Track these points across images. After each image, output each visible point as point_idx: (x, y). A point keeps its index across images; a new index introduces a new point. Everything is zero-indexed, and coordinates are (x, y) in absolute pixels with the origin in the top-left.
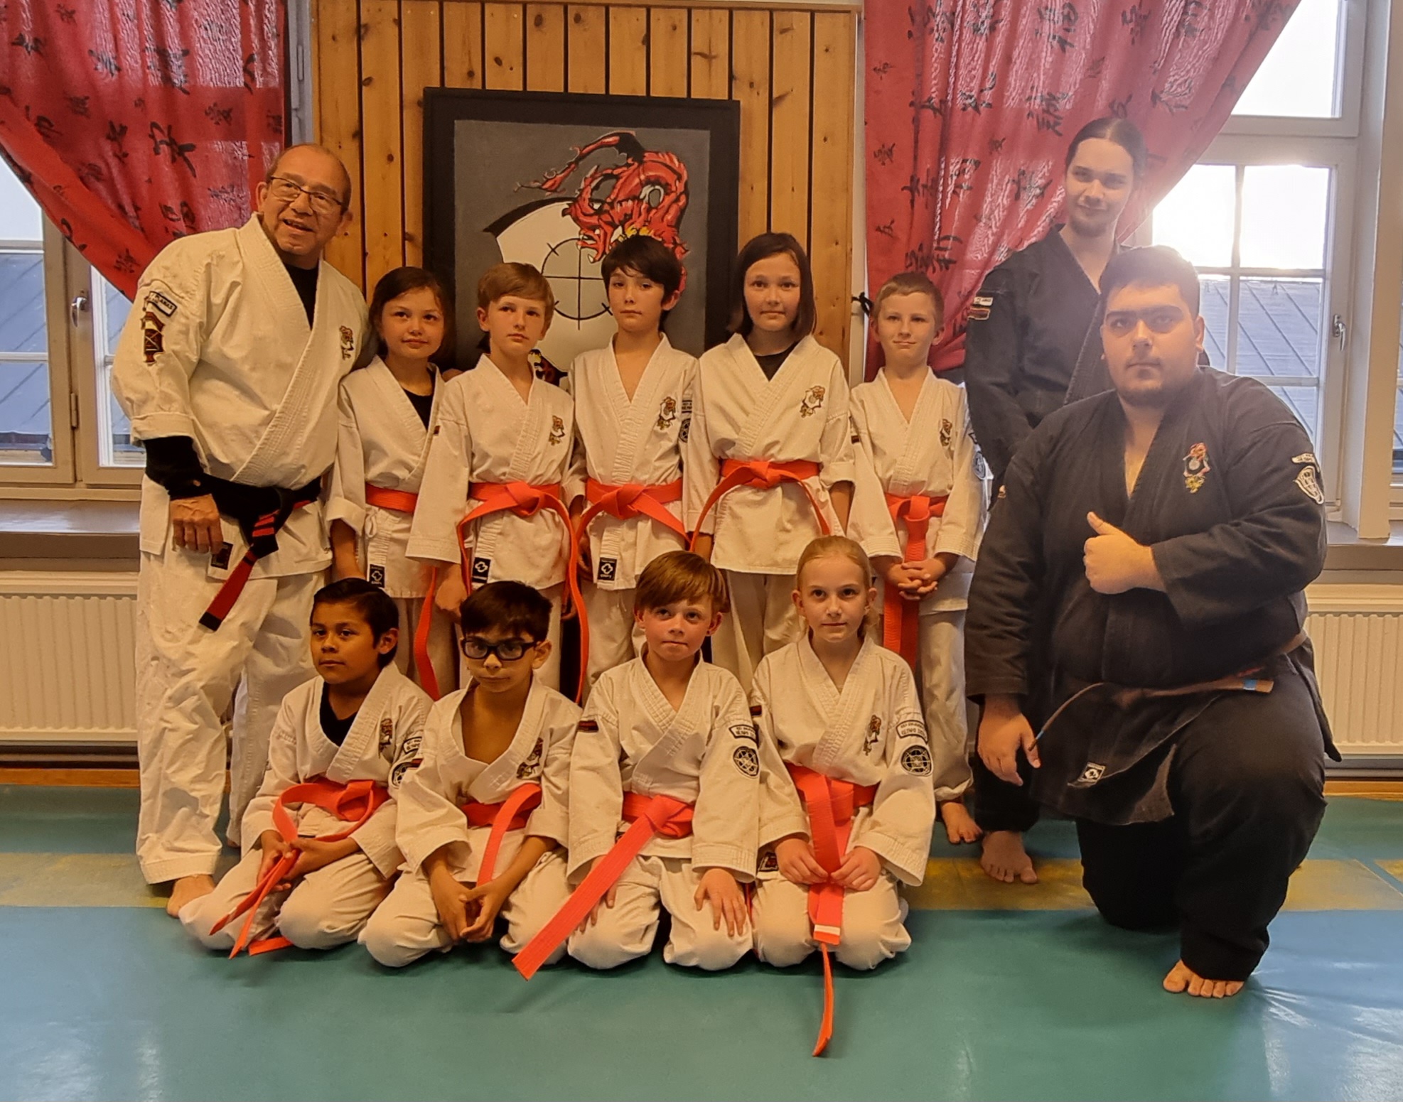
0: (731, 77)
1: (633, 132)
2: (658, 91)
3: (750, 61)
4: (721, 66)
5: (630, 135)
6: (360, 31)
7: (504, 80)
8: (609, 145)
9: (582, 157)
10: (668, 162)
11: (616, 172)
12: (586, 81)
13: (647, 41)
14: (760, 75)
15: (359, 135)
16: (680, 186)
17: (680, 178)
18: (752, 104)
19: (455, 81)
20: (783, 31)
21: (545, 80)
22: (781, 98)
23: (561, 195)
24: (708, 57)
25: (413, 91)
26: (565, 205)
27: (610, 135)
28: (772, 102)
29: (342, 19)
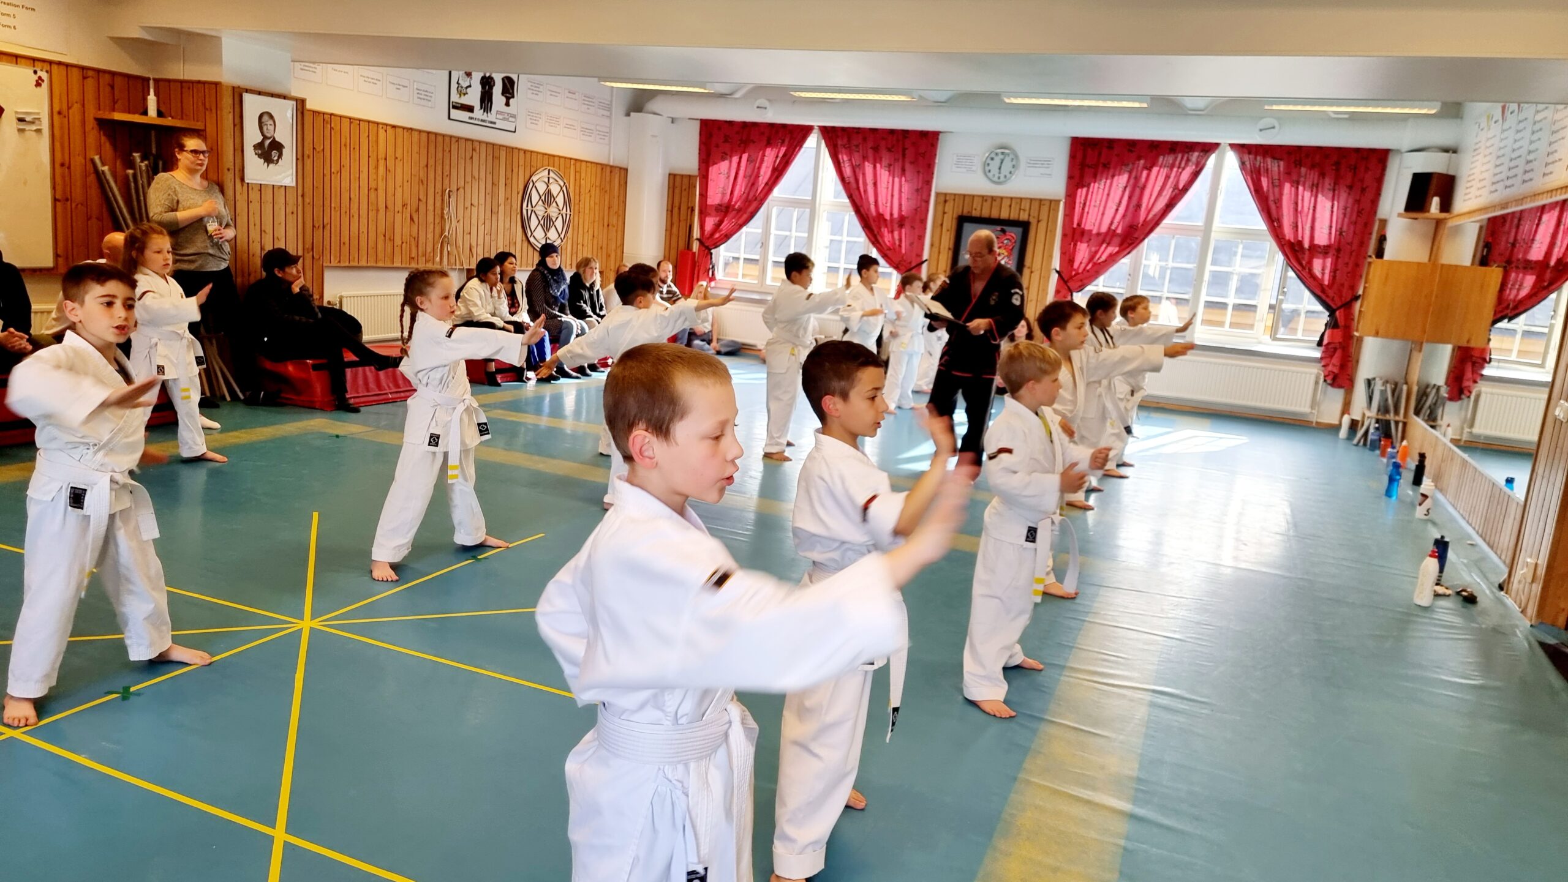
0: (1029, 215)
1: (1005, 227)
2: (1011, 218)
3: (1034, 213)
4: (1027, 213)
5: (1003, 228)
6: (945, 201)
7: (975, 214)
10: (1011, 235)
12: (995, 214)
13: (1010, 206)
14: (1036, 214)
15: (942, 225)
17: (1014, 239)
18: (1033, 221)
19: (965, 213)
20: (1042, 204)
21: (985, 214)
24: (1024, 210)
25: (955, 216)
28: (1039, 221)
29: (942, 199)
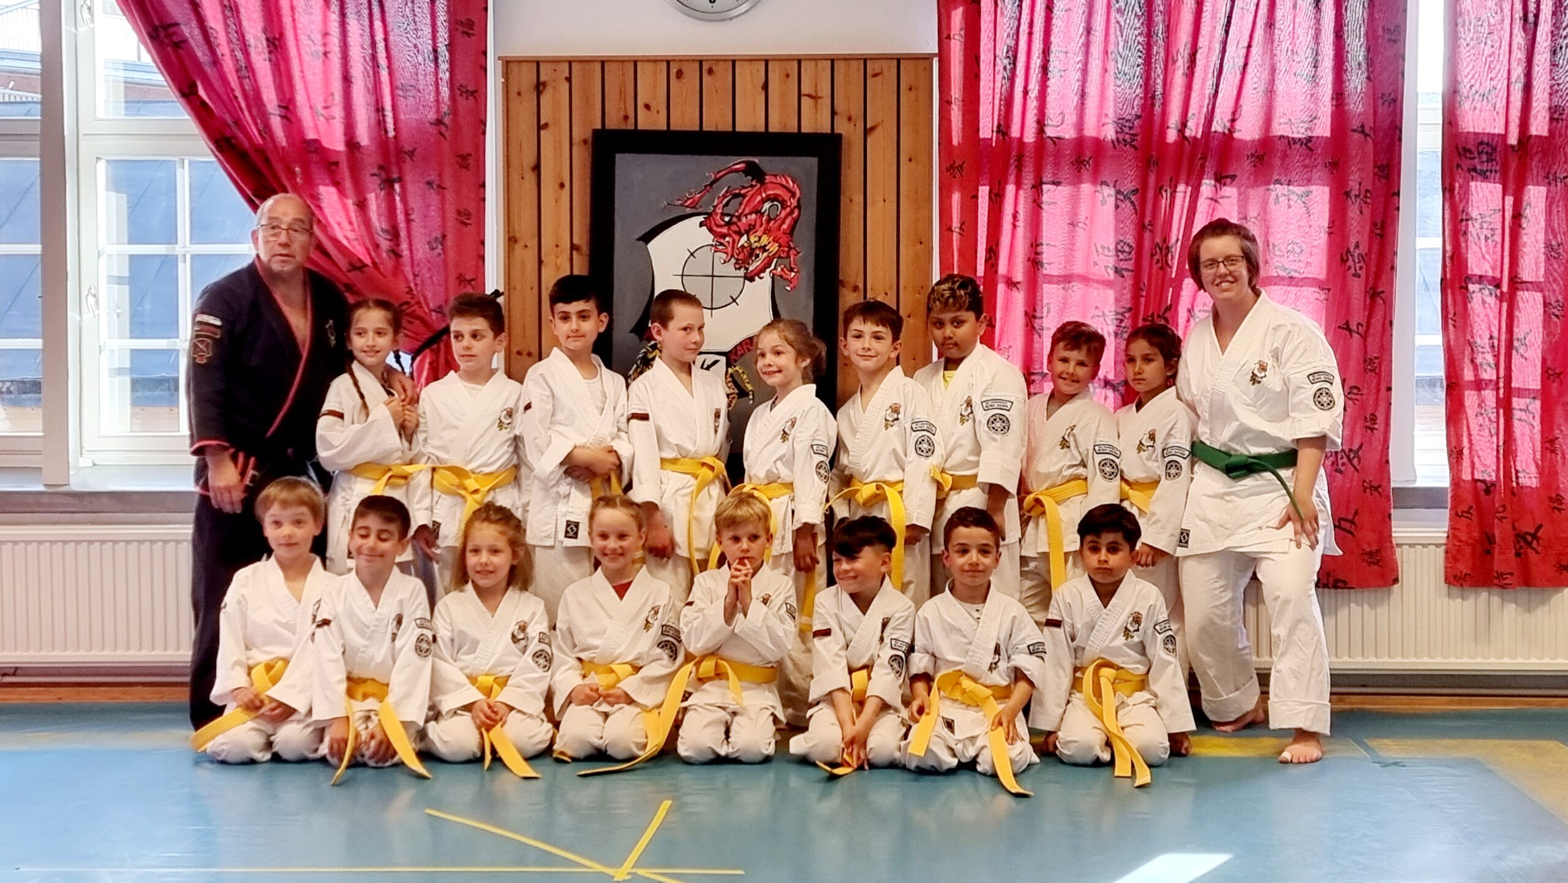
0: (833, 113)
1: (756, 160)
2: (774, 127)
3: (849, 100)
4: (825, 105)
5: (754, 163)
6: (539, 87)
7: (650, 121)
8: (737, 171)
9: (716, 181)
10: (784, 183)
11: (743, 192)
12: (716, 120)
13: (766, 88)
14: (857, 110)
15: (537, 168)
16: (794, 202)
17: (793, 195)
18: (850, 134)
19: (614, 122)
20: (875, 75)
21: (685, 120)
22: (873, 129)
23: (700, 210)
24: (814, 97)
25: (581, 133)
26: (701, 218)
27: (737, 162)
28: (867, 132)
29: (525, 79)
